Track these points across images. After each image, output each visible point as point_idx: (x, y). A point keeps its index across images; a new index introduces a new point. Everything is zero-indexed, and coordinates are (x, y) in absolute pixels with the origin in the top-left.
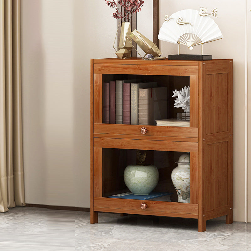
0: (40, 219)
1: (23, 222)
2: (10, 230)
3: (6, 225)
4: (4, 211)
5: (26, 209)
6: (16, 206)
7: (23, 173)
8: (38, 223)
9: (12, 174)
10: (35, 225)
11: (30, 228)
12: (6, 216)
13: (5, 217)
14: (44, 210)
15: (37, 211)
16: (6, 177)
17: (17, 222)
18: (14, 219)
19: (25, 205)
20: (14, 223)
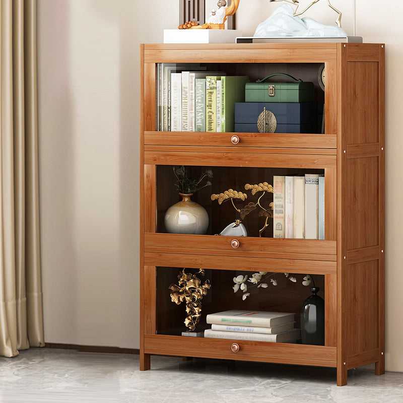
0: (66, 367)
1: (42, 372)
2: (22, 385)
3: (16, 378)
4: (11, 356)
5: (46, 352)
6: (30, 347)
7: (40, 293)
8: (64, 374)
9: (25, 296)
10: (60, 378)
11: (53, 382)
12: (14, 362)
13: (14, 364)
14: (73, 353)
15: (63, 355)
16: (15, 301)
17: (31, 373)
18: (26, 368)
19: (43, 345)
20: (28, 374)
